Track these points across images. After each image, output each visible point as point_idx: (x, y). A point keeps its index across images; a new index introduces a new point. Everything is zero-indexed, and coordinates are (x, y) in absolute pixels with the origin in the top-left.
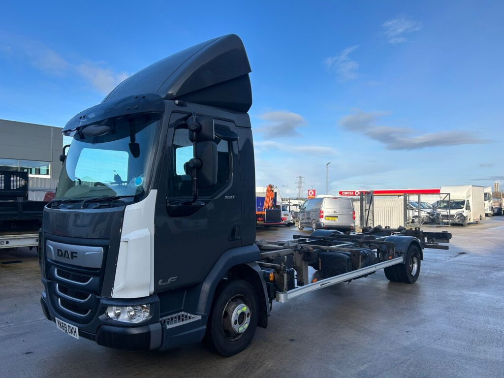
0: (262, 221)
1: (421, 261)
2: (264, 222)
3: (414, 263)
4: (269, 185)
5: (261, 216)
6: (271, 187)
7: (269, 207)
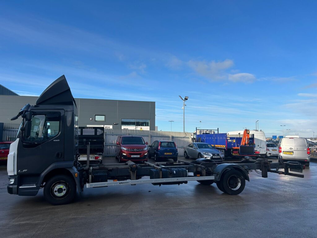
0: (237, 153)
1: (246, 181)
2: (239, 154)
3: (239, 182)
4: (245, 130)
5: (236, 150)
6: (246, 130)
7: (245, 144)
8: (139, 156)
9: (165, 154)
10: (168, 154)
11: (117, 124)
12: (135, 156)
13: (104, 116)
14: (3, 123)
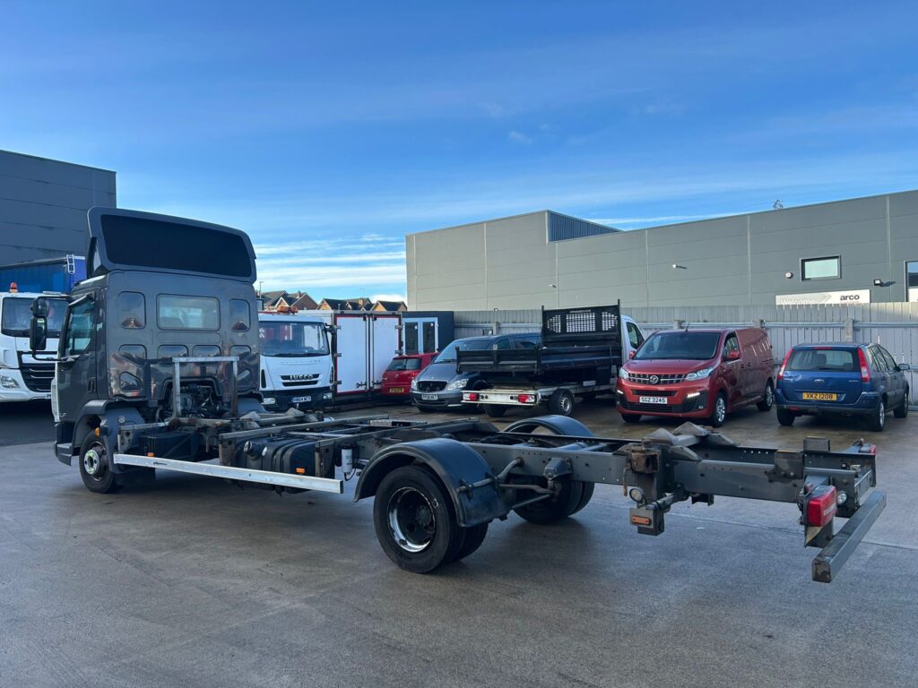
8: (666, 399)
9: (805, 396)
10: (819, 397)
11: (888, 284)
12: (652, 400)
13: (835, 261)
14: (453, 312)
